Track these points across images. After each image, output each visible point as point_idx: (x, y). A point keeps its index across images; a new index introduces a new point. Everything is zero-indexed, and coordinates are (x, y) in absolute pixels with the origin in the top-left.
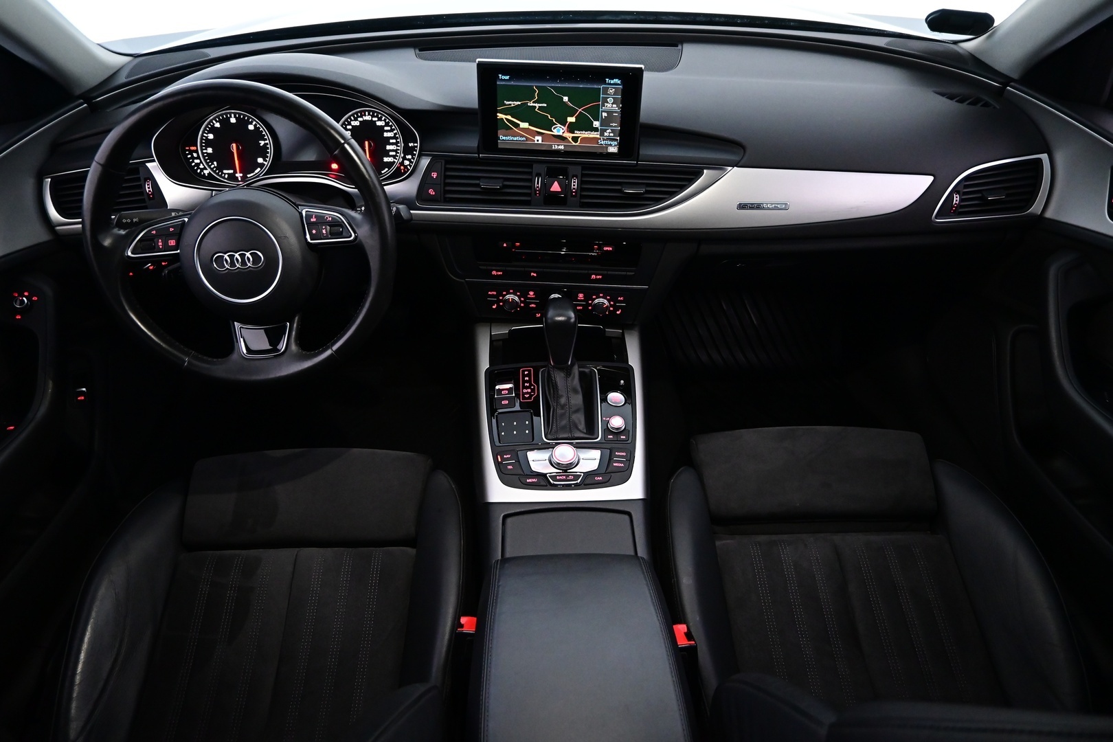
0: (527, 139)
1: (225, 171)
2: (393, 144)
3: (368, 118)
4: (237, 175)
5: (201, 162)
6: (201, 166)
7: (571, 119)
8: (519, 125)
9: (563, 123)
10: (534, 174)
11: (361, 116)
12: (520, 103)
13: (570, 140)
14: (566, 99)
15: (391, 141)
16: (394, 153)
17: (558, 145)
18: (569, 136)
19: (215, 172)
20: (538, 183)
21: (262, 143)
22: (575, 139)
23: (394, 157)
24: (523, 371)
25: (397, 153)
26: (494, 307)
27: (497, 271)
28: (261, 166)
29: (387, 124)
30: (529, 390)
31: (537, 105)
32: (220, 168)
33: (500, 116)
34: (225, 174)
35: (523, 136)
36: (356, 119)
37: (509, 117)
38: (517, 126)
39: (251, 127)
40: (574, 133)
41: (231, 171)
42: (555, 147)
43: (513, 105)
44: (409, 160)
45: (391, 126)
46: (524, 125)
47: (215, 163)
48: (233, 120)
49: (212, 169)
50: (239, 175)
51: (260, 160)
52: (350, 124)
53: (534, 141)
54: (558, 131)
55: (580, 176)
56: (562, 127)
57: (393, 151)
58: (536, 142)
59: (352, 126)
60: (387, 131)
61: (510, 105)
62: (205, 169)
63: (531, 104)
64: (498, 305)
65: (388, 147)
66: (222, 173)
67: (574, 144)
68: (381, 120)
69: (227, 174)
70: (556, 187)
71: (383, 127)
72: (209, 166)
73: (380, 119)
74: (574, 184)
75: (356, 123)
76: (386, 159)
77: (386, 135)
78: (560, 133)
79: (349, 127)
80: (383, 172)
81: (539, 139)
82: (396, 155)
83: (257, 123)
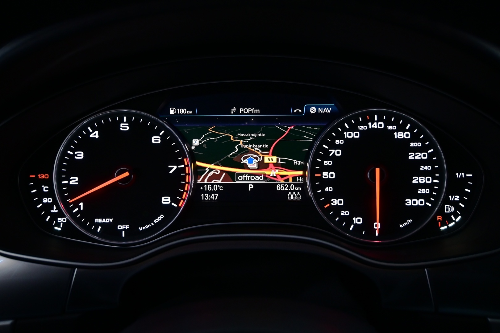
1: (98, 220)
2: (425, 174)
3: (377, 125)
4: (119, 227)
5: (55, 202)
6: (55, 210)
11: (365, 123)
15: (424, 168)
16: (426, 191)
19: (78, 221)
21: (173, 168)
23: (426, 197)
25: (432, 190)
28: (168, 210)
29: (415, 138)
32: (89, 214)
34: (97, 225)
36: (353, 128)
39: (156, 140)
41: (110, 220)
44: (454, 204)
45: (423, 141)
47: (81, 204)
48: (124, 127)
49: (73, 216)
50: (123, 228)
51: (166, 200)
52: (340, 136)
57: (424, 186)
59: (346, 140)
60: (415, 150)
62: (62, 215)
65: (417, 180)
66: (93, 223)
68: (404, 130)
69: (102, 224)
71: (410, 141)
72: (69, 211)
73: (401, 129)
75: (356, 135)
76: (410, 202)
77: (412, 156)
79: (340, 142)
80: (402, 226)
82: (430, 195)
83: (167, 133)
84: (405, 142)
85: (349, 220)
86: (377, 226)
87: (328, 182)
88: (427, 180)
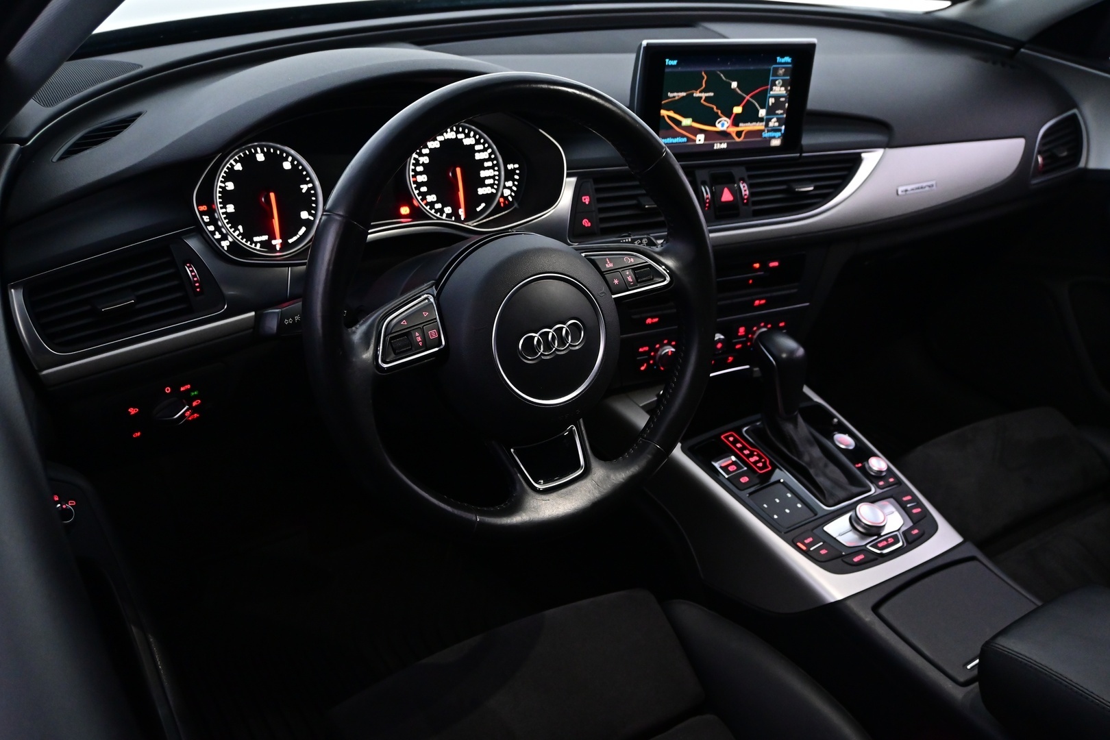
0: (689, 139)
1: (256, 239)
2: (488, 168)
3: (450, 135)
4: (274, 242)
5: (218, 229)
6: (217, 236)
7: (738, 110)
8: (680, 122)
9: (728, 114)
10: (699, 182)
11: (441, 134)
12: (684, 94)
13: (734, 135)
14: (734, 85)
15: (487, 164)
16: (491, 181)
17: (721, 143)
18: (733, 130)
19: (240, 241)
20: (707, 194)
21: (304, 188)
22: (739, 134)
23: (491, 186)
24: (727, 438)
25: (495, 180)
26: (643, 368)
27: (652, 317)
28: (308, 224)
29: (478, 142)
30: (756, 458)
31: (704, 95)
32: (248, 235)
33: (664, 112)
34: (256, 243)
35: (683, 136)
36: (434, 139)
37: (671, 114)
38: (678, 123)
39: (287, 166)
40: (738, 126)
41: (265, 238)
42: (717, 146)
43: (677, 98)
44: (510, 188)
45: (484, 144)
46: (687, 122)
47: (240, 227)
48: (260, 157)
49: (235, 238)
50: (277, 242)
51: (304, 215)
52: (426, 146)
53: (695, 141)
54: (723, 125)
55: (746, 179)
56: (727, 119)
57: (489, 178)
58: (698, 142)
59: (430, 149)
60: (479, 151)
61: (674, 97)
62: (224, 238)
63: (697, 94)
64: (649, 364)
65: (483, 174)
66: (252, 242)
67: (737, 140)
68: (470, 137)
69: (259, 242)
70: (727, 196)
71: (473, 146)
72: (231, 234)
73: (467, 136)
74: (744, 189)
75: (436, 145)
76: (481, 191)
77: (478, 156)
78: (724, 128)
79: (425, 151)
80: (478, 209)
81: (700, 139)
82: (494, 184)
83: (294, 158)
84: (472, 146)
85: (441, 211)
86: (462, 212)
87: (422, 184)
88: (490, 173)
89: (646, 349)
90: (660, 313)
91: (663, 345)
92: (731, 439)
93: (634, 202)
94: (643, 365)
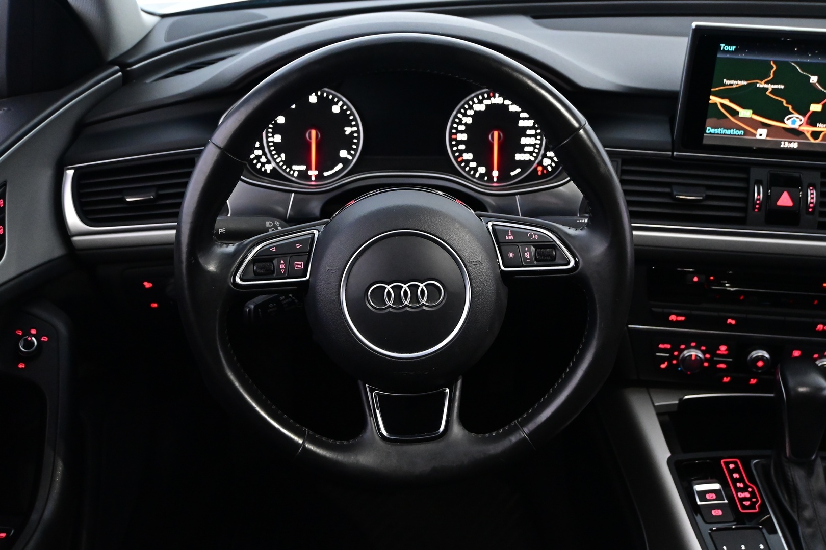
0: (746, 132)
1: (294, 167)
2: (530, 136)
3: (498, 100)
4: (310, 173)
5: (264, 154)
6: (263, 160)
7: (816, 108)
8: (738, 112)
9: (803, 111)
10: (752, 181)
11: (489, 98)
12: (745, 83)
13: (808, 135)
14: (814, 79)
15: (529, 132)
16: (531, 149)
17: (790, 142)
18: (808, 130)
19: (281, 167)
20: (759, 194)
21: (348, 130)
22: (815, 135)
23: (531, 153)
24: (727, 464)
25: (535, 148)
26: (663, 366)
27: (678, 315)
28: (345, 162)
29: (524, 110)
30: (747, 495)
31: (770, 87)
32: (289, 163)
33: (713, 99)
34: (294, 171)
35: (740, 128)
36: (480, 102)
37: (726, 102)
38: (735, 113)
39: (336, 109)
40: (815, 126)
41: (303, 168)
42: (785, 145)
43: (734, 86)
44: (551, 158)
46: (745, 113)
47: (283, 155)
48: (313, 99)
49: (278, 164)
50: (313, 173)
51: (343, 154)
52: (471, 108)
53: (755, 135)
54: (794, 122)
55: (819, 186)
56: (801, 117)
57: (530, 145)
58: (758, 137)
59: (475, 111)
60: (524, 119)
61: (732, 85)
62: (268, 162)
63: (761, 85)
64: (670, 364)
65: (524, 141)
66: (291, 169)
67: (812, 141)
70: (785, 200)
72: (275, 160)
73: (515, 103)
74: (812, 196)
75: (481, 107)
76: (519, 157)
77: (522, 123)
78: (796, 126)
79: (471, 112)
80: (512, 174)
81: (762, 133)
82: (534, 152)
83: (344, 104)
84: (518, 113)
85: (475, 170)
86: (495, 173)
87: (462, 142)
88: (532, 141)
89: (668, 346)
90: (687, 312)
91: (688, 347)
92: (732, 466)
93: (667, 190)
94: (664, 363)
